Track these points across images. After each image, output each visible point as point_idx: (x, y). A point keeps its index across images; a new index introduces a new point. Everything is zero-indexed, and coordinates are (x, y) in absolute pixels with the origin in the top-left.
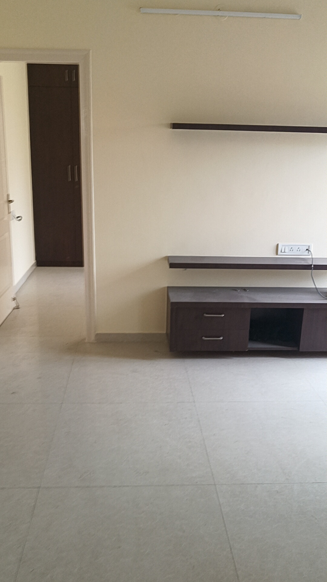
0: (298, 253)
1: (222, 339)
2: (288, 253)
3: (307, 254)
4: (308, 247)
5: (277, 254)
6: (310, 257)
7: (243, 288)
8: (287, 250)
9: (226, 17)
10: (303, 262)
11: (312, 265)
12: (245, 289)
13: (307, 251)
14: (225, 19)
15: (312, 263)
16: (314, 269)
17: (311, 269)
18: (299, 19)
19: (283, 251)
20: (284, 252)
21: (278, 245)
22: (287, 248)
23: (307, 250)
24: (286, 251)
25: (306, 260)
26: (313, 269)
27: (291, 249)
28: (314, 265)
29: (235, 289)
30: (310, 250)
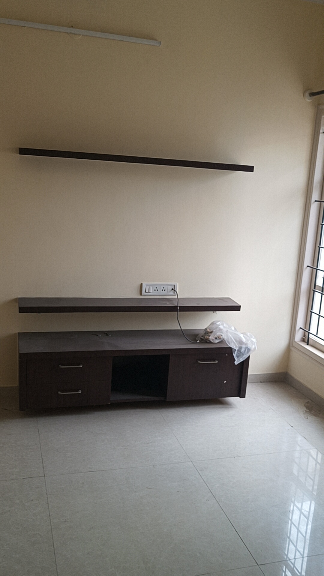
0: (163, 293)
1: (81, 393)
2: (153, 293)
3: (173, 294)
4: (174, 286)
5: (141, 294)
6: (176, 297)
7: (105, 333)
8: (152, 290)
9: (80, 35)
10: (168, 303)
11: (177, 306)
12: (106, 334)
13: (173, 291)
14: (80, 37)
15: (178, 304)
16: (180, 311)
17: (177, 311)
18: (159, 46)
19: (147, 291)
20: (149, 292)
21: (142, 284)
22: (151, 288)
23: (172, 289)
24: (150, 292)
25: (171, 300)
26: (178, 311)
27: (156, 290)
28: (179, 307)
29: (95, 334)
30: (175, 290)
